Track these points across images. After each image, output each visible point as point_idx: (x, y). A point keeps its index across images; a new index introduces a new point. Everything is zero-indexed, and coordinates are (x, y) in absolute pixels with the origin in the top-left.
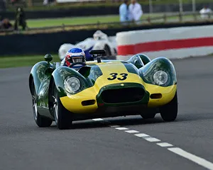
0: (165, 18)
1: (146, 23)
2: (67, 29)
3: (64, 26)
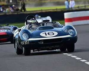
2: (43, 11)
3: (42, 10)
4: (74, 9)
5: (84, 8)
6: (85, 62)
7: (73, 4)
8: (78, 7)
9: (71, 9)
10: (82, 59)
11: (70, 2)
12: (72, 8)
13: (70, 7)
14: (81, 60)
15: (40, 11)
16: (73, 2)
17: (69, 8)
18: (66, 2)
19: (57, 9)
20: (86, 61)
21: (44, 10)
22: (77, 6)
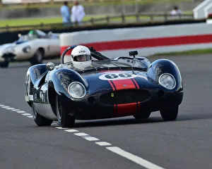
0: (108, 19)
2: (11, 30)
3: (8, 27)
4: (81, 25)
5: (104, 22)
6: (107, 148)
7: (80, 13)
8: (92, 20)
9: (74, 25)
10: (101, 141)
11: (74, 9)
12: (76, 22)
13: (73, 20)
14: (97, 143)
15: (5, 30)
16: (80, 8)
17: (72, 23)
18: (64, 9)
20: (109, 144)
21: (14, 27)
22: (89, 17)
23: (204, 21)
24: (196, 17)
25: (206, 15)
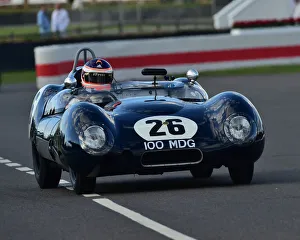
0: (100, 28)
1: (75, 35)
9: (55, 37)
19: (12, 36)
23: (227, 31)
24: (218, 25)
25: (230, 23)
